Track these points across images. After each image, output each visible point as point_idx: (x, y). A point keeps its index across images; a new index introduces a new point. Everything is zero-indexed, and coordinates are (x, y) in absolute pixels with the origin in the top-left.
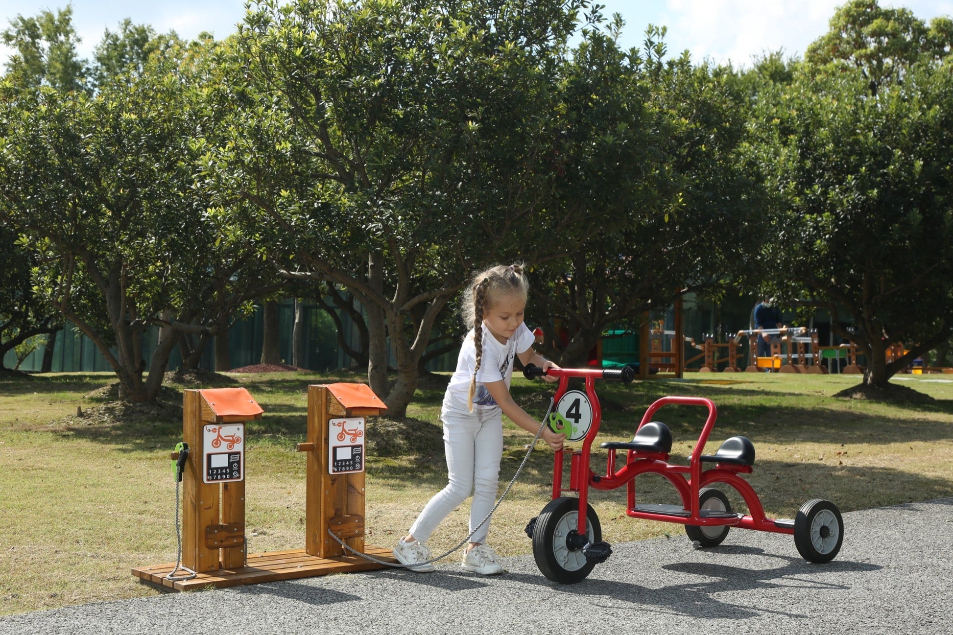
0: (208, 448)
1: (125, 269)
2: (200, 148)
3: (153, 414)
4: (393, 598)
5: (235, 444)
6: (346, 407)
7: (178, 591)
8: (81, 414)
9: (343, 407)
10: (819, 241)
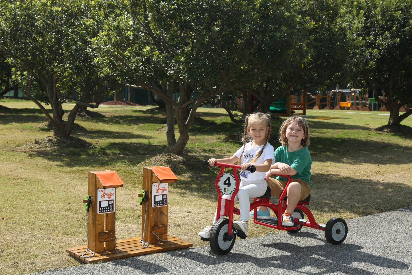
0: (99, 199)
1: (55, 77)
2: (90, 24)
3: (69, 143)
4: (181, 270)
5: (111, 196)
6: (160, 179)
7: (86, 263)
8: (36, 142)
9: (159, 179)
10: (371, 62)
